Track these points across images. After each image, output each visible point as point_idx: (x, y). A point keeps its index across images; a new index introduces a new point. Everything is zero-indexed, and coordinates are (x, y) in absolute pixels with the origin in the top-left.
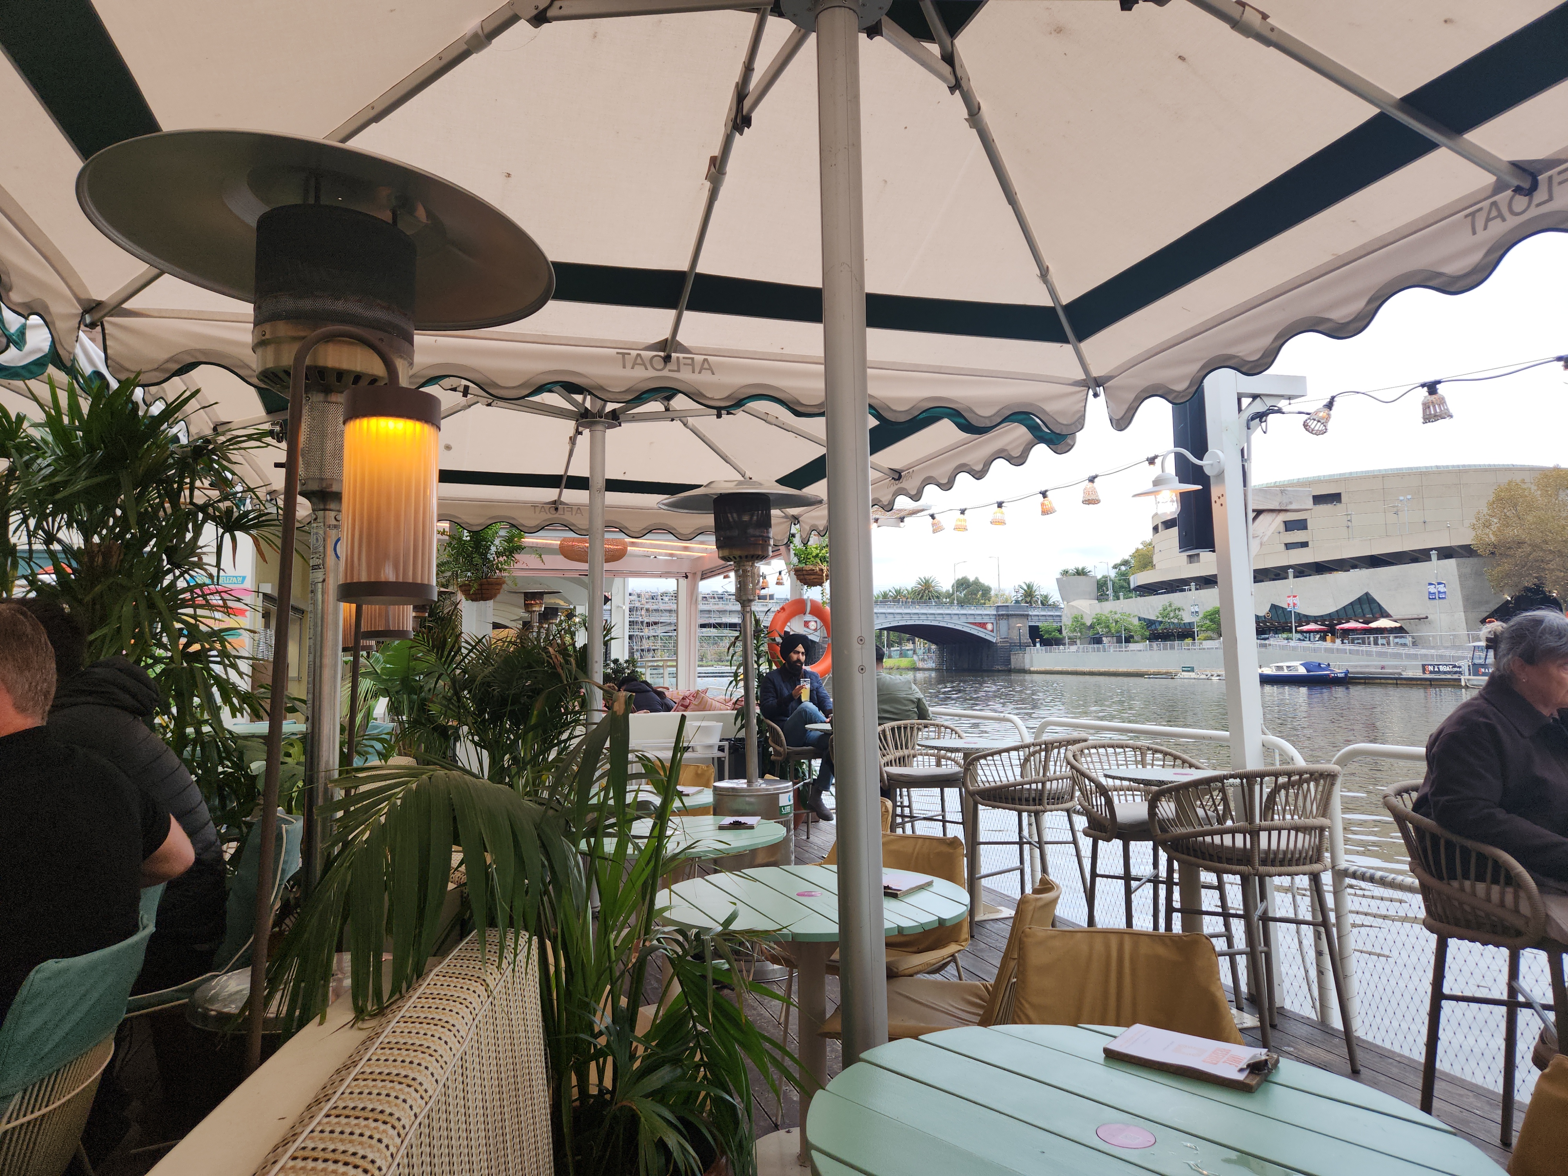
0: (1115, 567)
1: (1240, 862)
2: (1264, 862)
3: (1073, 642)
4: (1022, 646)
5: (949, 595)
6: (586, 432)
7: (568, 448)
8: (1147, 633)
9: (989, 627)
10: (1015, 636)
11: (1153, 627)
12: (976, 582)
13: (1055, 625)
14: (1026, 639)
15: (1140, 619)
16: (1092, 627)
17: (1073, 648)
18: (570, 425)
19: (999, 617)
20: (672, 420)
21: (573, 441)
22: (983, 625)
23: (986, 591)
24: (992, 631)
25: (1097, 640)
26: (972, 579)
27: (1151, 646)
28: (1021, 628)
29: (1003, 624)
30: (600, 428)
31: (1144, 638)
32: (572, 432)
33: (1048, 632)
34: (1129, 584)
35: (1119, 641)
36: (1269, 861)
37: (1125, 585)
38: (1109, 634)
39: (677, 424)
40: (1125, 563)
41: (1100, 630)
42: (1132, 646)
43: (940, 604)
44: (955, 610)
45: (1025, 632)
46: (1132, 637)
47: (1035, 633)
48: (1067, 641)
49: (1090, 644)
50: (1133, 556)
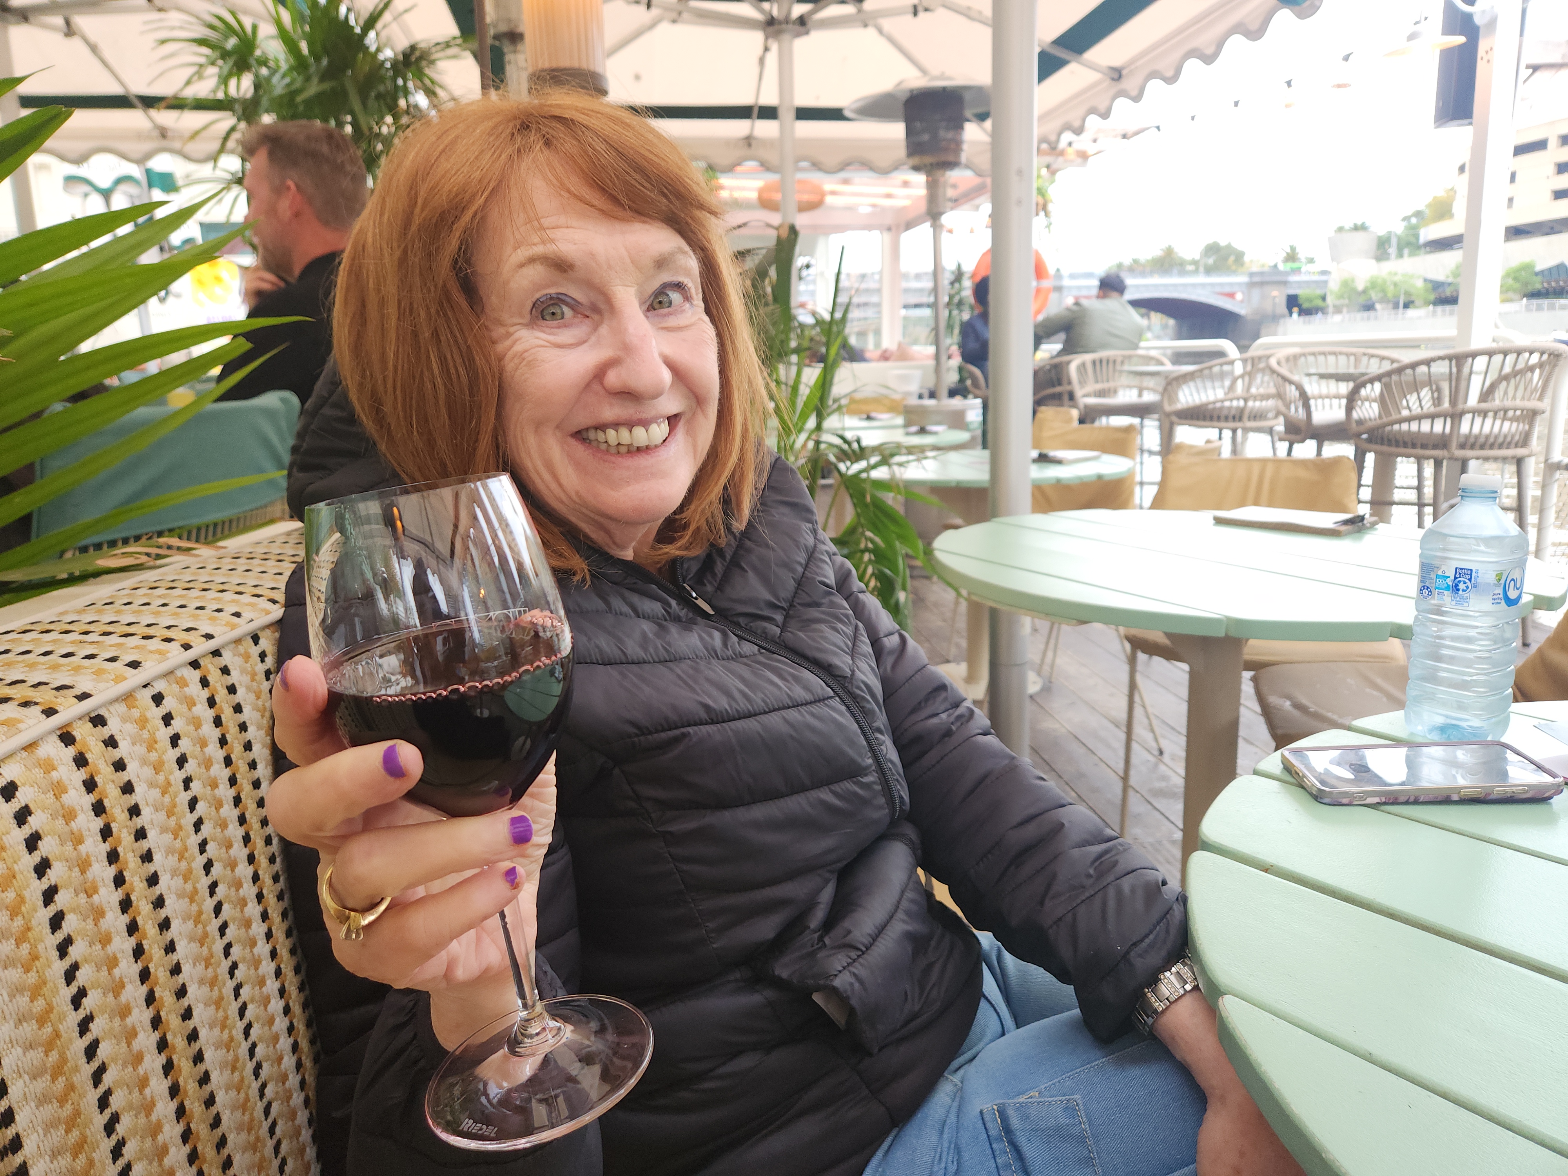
0: (1404, 219)
1: (1435, 447)
2: (1462, 446)
3: (1338, 310)
4: (1275, 318)
5: (1195, 263)
6: (774, 46)
7: (756, 69)
8: (1432, 297)
9: (1239, 296)
10: (1268, 307)
11: (1441, 290)
12: (1229, 247)
13: (1319, 292)
14: (1282, 308)
15: (1425, 280)
16: (1364, 292)
17: (1338, 318)
18: (757, 37)
19: (1251, 285)
20: (866, 26)
21: (762, 61)
22: (1231, 295)
23: (1239, 256)
24: (1242, 301)
25: (1369, 307)
26: (1223, 243)
27: (1434, 312)
28: (1278, 296)
29: (1256, 293)
30: (786, 37)
31: (1427, 303)
32: (760, 50)
33: (1309, 300)
34: (1417, 238)
35: (1396, 306)
36: (1469, 444)
37: (1413, 240)
38: (1384, 300)
39: (871, 31)
40: (1418, 214)
41: (1374, 295)
42: (1411, 313)
43: (1183, 272)
44: (1201, 279)
45: (1282, 302)
46: (1413, 302)
47: (1293, 302)
48: (1331, 309)
49: (1359, 311)
50: (1429, 206)
